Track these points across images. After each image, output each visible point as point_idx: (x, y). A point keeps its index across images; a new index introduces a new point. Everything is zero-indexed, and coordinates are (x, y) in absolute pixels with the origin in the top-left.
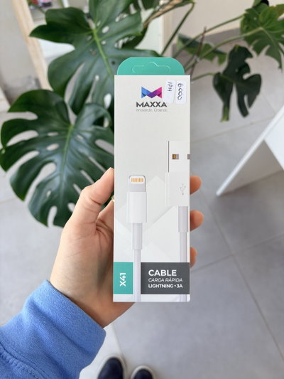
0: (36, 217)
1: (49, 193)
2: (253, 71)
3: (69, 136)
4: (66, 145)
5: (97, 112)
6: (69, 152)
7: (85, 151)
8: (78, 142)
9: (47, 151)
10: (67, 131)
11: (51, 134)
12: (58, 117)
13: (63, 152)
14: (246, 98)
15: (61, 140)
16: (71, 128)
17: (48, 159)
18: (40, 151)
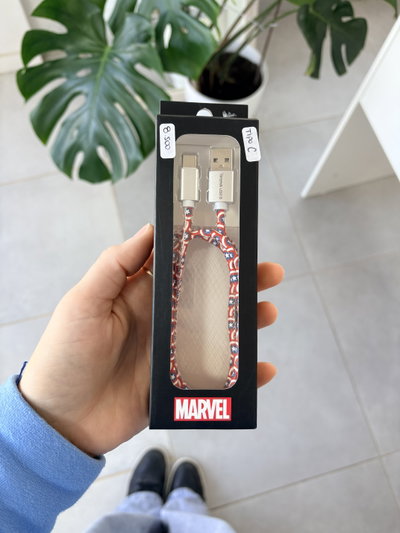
0: (58, 165)
1: (75, 133)
2: (358, 14)
3: (104, 59)
4: (101, 70)
5: (138, 26)
6: (104, 82)
7: (123, 80)
8: (115, 68)
9: (78, 78)
10: (101, 54)
11: (82, 56)
12: (91, 32)
13: (95, 80)
14: (343, 49)
15: (95, 65)
16: (108, 50)
17: (78, 89)
18: (68, 77)
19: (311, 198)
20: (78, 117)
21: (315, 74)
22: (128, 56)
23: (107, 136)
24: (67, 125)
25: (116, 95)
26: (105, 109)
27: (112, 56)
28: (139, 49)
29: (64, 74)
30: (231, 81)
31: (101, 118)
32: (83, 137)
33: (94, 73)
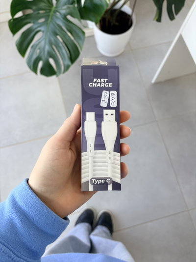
0: (30, 68)
1: (38, 51)
3: (52, 13)
4: (50, 19)
6: (51, 25)
7: (61, 24)
8: (57, 18)
9: (39, 23)
10: (50, 10)
11: (41, 12)
13: (47, 24)
14: (173, 7)
15: (47, 17)
16: (53, 9)
17: (39, 29)
18: (34, 23)
19: (157, 83)
20: (39, 43)
21: (159, 20)
22: (63, 12)
23: (54, 53)
24: (34, 47)
25: (58, 32)
26: (52, 39)
27: (55, 11)
28: (68, 8)
29: (32, 21)
30: (117, 24)
31: (51, 44)
32: (42, 53)
33: (47, 20)
